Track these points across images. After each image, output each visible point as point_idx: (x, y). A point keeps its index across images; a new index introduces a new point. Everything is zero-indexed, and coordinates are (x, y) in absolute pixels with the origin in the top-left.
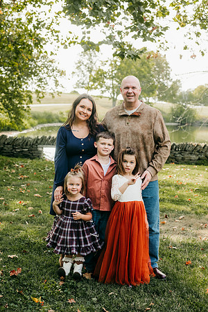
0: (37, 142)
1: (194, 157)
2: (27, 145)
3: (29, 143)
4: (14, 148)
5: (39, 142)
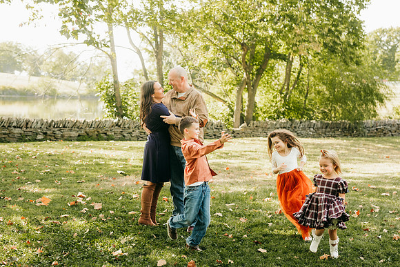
1: (74, 134)
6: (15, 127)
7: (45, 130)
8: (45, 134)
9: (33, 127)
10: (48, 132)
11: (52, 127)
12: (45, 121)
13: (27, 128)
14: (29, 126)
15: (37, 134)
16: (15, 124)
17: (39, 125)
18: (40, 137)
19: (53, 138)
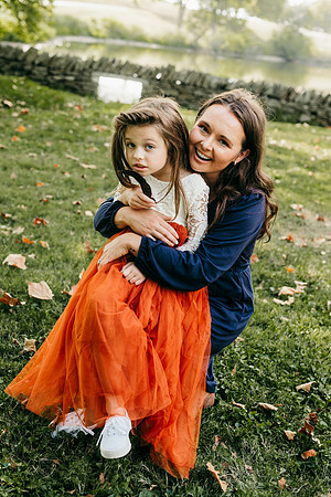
0: (91, 67)
2: (73, 69)
3: (77, 68)
4: (50, 74)
5: (95, 66)
6: (270, 97)
7: (315, 108)
8: (314, 113)
9: (297, 100)
10: (320, 113)
11: (326, 105)
12: (318, 94)
13: (288, 100)
14: (291, 98)
15: (301, 112)
16: (270, 92)
17: (307, 99)
18: (305, 118)
19: (324, 123)
